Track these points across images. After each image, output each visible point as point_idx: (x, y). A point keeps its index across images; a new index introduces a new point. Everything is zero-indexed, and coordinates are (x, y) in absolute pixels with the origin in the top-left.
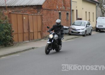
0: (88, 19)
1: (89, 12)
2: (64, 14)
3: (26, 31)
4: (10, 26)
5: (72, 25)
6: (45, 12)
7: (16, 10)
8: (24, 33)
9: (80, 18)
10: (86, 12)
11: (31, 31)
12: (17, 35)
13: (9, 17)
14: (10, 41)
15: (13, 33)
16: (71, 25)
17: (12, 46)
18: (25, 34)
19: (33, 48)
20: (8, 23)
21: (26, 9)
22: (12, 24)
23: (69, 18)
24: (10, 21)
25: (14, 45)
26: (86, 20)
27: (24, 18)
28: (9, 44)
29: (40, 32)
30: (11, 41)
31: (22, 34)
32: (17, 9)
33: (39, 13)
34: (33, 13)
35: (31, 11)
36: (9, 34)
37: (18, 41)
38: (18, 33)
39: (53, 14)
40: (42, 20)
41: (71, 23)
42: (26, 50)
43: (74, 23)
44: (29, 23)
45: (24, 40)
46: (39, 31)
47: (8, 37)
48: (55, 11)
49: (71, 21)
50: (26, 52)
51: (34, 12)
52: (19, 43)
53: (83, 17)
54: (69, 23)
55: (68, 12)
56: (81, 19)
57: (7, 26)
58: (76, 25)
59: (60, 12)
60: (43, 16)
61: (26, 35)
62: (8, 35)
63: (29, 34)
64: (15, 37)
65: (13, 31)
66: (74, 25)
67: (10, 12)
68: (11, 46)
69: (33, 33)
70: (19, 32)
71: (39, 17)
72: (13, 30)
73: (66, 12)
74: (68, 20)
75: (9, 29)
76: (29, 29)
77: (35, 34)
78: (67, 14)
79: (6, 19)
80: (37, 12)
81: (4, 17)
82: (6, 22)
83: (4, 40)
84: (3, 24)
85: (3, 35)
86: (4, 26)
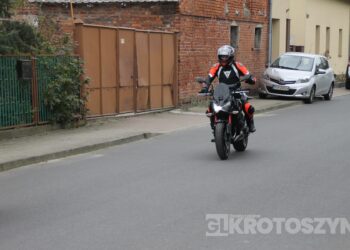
0: (323, 49)
1: (328, 28)
2: (246, 32)
3: (125, 80)
4: (78, 63)
5: (272, 66)
6: (187, 23)
8: (118, 87)
9: (298, 44)
10: (317, 27)
11: (143, 82)
13: (76, 36)
14: (78, 110)
15: (86, 86)
16: (267, 67)
18: (121, 91)
19: (145, 136)
20: (72, 54)
21: (128, 13)
22: (83, 58)
23: (262, 45)
24: (78, 51)
25: (88, 124)
26: (317, 53)
27: (123, 41)
29: (169, 85)
31: (114, 91)
33: (168, 26)
34: (150, 26)
35: (145, 19)
36: (74, 91)
37: (101, 113)
38: (100, 88)
39: (213, 31)
40: (176, 48)
41: (267, 62)
42: (123, 141)
43: (278, 59)
45: (120, 108)
46: (166, 83)
47: (70, 97)
48: (219, 23)
49: (267, 55)
51: (155, 23)
52: (102, 119)
53: (308, 41)
54: (263, 59)
55: (259, 26)
56: (299, 49)
57: (69, 65)
58: (283, 68)
59: (234, 24)
60: (182, 38)
61: (126, 94)
62: (69, 94)
63: (135, 92)
64: (91, 101)
65: (86, 82)
66: (279, 67)
67: (79, 20)
68: (77, 127)
69: (149, 87)
70: (104, 85)
71: (168, 41)
72: (86, 77)
73: (254, 27)
74: (258, 51)
75: (75, 73)
76: (135, 77)
77: (155, 92)
78: (258, 30)
79: (65, 42)
80: (161, 22)
81: (60, 37)
82: (64, 53)
83: (57, 107)
84: (55, 59)
85: (56, 91)
86: (59, 64)
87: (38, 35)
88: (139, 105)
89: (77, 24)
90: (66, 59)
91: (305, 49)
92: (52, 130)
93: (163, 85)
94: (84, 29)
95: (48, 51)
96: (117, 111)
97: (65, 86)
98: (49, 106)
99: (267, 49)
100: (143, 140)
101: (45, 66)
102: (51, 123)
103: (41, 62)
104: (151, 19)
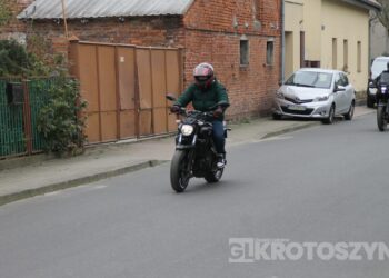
0: (340, 64)
1: (345, 41)
2: (256, 47)
3: (126, 103)
4: (74, 85)
5: (286, 84)
6: (192, 38)
7: (94, 32)
8: (119, 110)
9: (313, 60)
10: (334, 39)
11: (145, 104)
12: (97, 115)
13: (71, 55)
14: (75, 138)
15: (84, 110)
16: (280, 85)
17: (81, 154)
18: (122, 115)
19: (151, 163)
20: (67, 75)
21: (126, 28)
22: (78, 78)
23: (275, 60)
24: (73, 71)
25: (87, 152)
26: (334, 68)
27: (122, 59)
28: (71, 149)
30: (78, 139)
31: (114, 114)
32: (96, 29)
33: (172, 41)
34: (152, 43)
35: (146, 34)
36: (70, 115)
37: (101, 139)
38: (99, 112)
39: (221, 46)
40: (181, 67)
41: (280, 79)
42: (127, 170)
43: (293, 76)
44: (136, 76)
47: (66, 123)
48: (227, 37)
49: (281, 71)
50: (128, 175)
51: (156, 38)
52: (102, 146)
53: (325, 56)
54: (276, 76)
55: (271, 40)
56: (315, 64)
57: (65, 87)
58: (298, 85)
59: (243, 38)
60: (187, 54)
61: (127, 119)
62: (65, 119)
63: (137, 116)
64: (89, 126)
65: (83, 105)
66: (293, 84)
67: (75, 38)
68: (75, 155)
69: (152, 110)
70: (103, 108)
71: (172, 57)
72: (83, 100)
73: (265, 41)
74: (271, 68)
75: (72, 96)
76: (136, 99)
77: (159, 115)
78: (270, 44)
79: (59, 62)
80: (164, 38)
81: (54, 56)
82: (58, 74)
83: (53, 135)
85: (50, 117)
86: (53, 86)
87: (30, 55)
88: (142, 131)
89: (72, 42)
90: (61, 81)
91: (322, 64)
92: (47, 160)
94: (79, 47)
95: (40, 72)
96: (118, 138)
97: (61, 110)
98: (42, 133)
99: (280, 65)
100: (149, 168)
101: (38, 88)
102: (45, 152)
103: (34, 85)
104: (152, 34)
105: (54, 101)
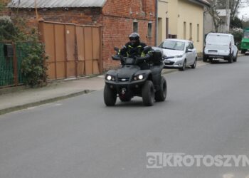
0: (188, 37)
1: (191, 24)
2: (143, 26)
3: (70, 57)
4: (42, 46)
6: (107, 20)
7: (50, 16)
8: (66, 61)
10: (185, 23)
11: (81, 58)
12: (53, 64)
13: (40, 29)
14: (42, 76)
15: (47, 60)
17: (45, 86)
18: (68, 63)
19: (86, 92)
20: (38, 41)
23: (152, 33)
24: (41, 38)
26: (185, 38)
27: (68, 32)
28: (39, 83)
29: (97, 60)
30: (43, 77)
31: (63, 63)
33: (95, 22)
34: (84, 23)
35: (80, 18)
37: (56, 77)
38: (55, 62)
39: (123, 25)
42: (72, 95)
43: (163, 43)
44: (76, 42)
45: (67, 75)
46: (95, 58)
47: (38, 67)
49: (155, 40)
50: (73, 98)
51: (86, 20)
52: (57, 82)
53: (180, 33)
55: (150, 22)
56: (174, 37)
57: (36, 48)
58: (166, 48)
59: (135, 21)
60: (104, 30)
61: (71, 66)
62: (36, 65)
63: (76, 65)
64: (50, 70)
65: (47, 58)
66: (162, 47)
67: (41, 19)
68: (42, 87)
69: (84, 61)
70: (57, 60)
71: (96, 31)
72: (46, 55)
73: (147, 23)
74: (150, 38)
75: (39, 53)
76: (76, 55)
77: (88, 65)
78: (150, 25)
79: (33, 33)
80: (91, 21)
82: (32, 40)
83: (29, 74)
84: (27, 43)
85: (28, 64)
86: (30, 47)
87: (17, 29)
89: (40, 21)
90: (34, 44)
91: (178, 37)
92: (26, 89)
93: (93, 60)
94: (44, 25)
95: (23, 39)
96: (66, 77)
97: (34, 61)
98: (23, 73)
99: (155, 37)
100: (84, 94)
102: (25, 84)
103: (19, 46)
104: (84, 18)
105: (31, 55)
